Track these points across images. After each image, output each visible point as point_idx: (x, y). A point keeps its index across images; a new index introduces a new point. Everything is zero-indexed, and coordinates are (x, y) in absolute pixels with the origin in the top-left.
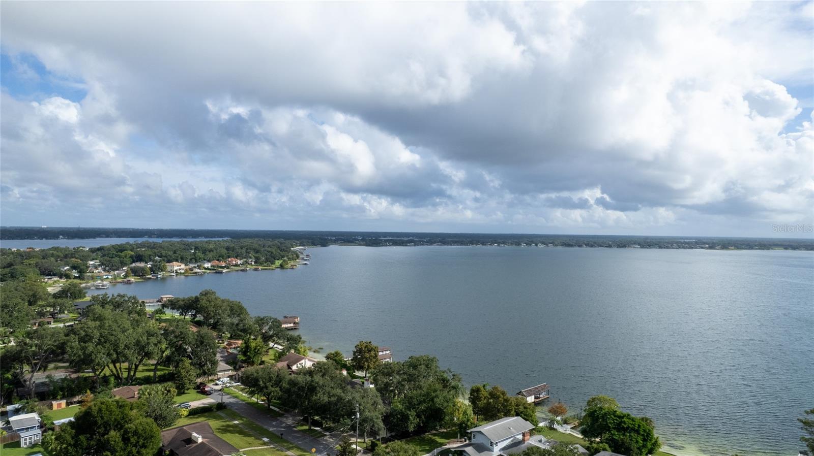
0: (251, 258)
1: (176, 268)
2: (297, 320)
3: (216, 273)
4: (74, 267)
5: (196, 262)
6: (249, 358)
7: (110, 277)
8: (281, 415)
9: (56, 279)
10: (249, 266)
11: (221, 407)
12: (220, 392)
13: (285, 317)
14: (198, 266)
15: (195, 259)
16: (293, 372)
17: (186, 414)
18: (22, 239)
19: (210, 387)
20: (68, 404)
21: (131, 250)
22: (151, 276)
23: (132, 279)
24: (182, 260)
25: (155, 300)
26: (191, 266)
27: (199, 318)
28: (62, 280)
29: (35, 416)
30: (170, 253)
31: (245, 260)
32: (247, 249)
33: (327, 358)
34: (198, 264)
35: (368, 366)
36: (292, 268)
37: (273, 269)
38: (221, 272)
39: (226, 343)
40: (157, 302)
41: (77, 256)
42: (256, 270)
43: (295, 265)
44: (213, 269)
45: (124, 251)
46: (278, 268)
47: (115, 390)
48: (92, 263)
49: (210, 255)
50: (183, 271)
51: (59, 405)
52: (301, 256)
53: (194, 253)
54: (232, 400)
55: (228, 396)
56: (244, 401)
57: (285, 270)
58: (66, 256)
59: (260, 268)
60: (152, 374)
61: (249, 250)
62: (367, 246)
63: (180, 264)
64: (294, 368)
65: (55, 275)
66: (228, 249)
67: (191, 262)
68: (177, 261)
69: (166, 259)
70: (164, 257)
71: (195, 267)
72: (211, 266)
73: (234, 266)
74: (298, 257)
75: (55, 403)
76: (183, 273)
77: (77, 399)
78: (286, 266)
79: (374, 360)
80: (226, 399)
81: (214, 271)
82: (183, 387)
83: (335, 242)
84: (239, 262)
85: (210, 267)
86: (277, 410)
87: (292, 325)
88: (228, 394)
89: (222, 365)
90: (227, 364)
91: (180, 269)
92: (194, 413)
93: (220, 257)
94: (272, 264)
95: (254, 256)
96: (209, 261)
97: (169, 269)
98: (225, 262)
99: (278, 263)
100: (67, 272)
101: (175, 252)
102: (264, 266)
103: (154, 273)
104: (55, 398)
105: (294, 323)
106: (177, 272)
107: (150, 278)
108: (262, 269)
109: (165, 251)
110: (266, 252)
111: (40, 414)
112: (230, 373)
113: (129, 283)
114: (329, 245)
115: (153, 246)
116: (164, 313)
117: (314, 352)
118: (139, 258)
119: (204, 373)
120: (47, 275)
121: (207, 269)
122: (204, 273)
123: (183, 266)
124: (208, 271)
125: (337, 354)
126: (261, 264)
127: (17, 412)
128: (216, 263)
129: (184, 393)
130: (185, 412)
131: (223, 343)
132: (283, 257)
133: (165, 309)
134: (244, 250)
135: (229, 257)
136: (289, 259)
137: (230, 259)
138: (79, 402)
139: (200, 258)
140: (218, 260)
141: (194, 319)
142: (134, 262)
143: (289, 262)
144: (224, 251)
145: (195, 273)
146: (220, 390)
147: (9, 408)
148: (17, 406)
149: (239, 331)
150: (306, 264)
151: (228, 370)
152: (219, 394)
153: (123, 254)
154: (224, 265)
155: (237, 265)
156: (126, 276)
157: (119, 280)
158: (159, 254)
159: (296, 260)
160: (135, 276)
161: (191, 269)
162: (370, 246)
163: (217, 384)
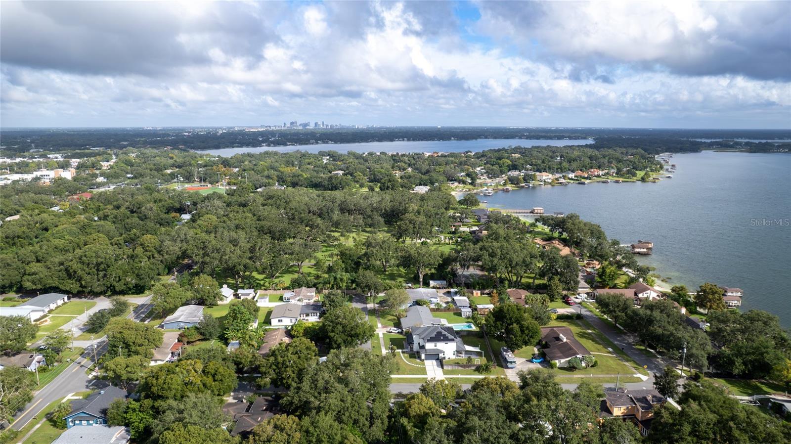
0: (612, 168)
1: (544, 178)
2: (650, 246)
3: (579, 183)
4: (468, 175)
5: (562, 171)
6: (604, 281)
7: (493, 184)
8: (625, 334)
9: (456, 184)
10: (610, 177)
11: (579, 317)
12: (579, 305)
13: (640, 241)
14: (563, 176)
15: (560, 169)
16: (639, 298)
17: (555, 317)
18: (427, 140)
19: (572, 299)
20: (482, 294)
21: (507, 158)
22: (524, 184)
23: (510, 187)
24: (550, 169)
25: (529, 211)
26: (558, 175)
27: (565, 235)
28: (460, 185)
29: (465, 298)
30: (539, 162)
31: (607, 171)
32: (609, 158)
33: (673, 290)
34: (564, 174)
35: (711, 306)
36: (654, 182)
37: (633, 182)
38: (583, 183)
39: (586, 262)
40: (531, 212)
41: (468, 164)
42: (617, 182)
43: (658, 179)
44: (576, 180)
45: (502, 158)
46: (639, 180)
47: (509, 290)
48: (479, 169)
49: (574, 165)
50: (550, 181)
51: (477, 294)
52: (665, 167)
53: (560, 163)
54: (588, 313)
55: (586, 310)
56: (597, 316)
57: (646, 183)
58: (461, 163)
59: (621, 179)
60: (531, 281)
61: (611, 160)
62: (751, 152)
63: (547, 174)
64: (640, 295)
65: (455, 180)
66: (591, 158)
67: (557, 172)
68: (545, 171)
69: (535, 167)
70: (535, 165)
71: (560, 177)
72: (575, 177)
73: (596, 176)
74: (662, 167)
75: (475, 292)
76: (550, 183)
77: (487, 291)
78: (647, 180)
79: (718, 302)
80: (584, 312)
81: (578, 182)
82: (553, 297)
83: (709, 146)
84: (601, 173)
85: (573, 178)
86: (622, 328)
87: (645, 250)
88: (585, 308)
89: (582, 283)
90: (585, 282)
91: (547, 179)
92: (561, 318)
93: (583, 167)
94: (633, 176)
95: (616, 166)
96: (573, 171)
97: (538, 178)
98: (588, 173)
99: (640, 174)
100: (464, 178)
101: (543, 162)
102: (625, 178)
103: (527, 182)
104: (474, 289)
105: (647, 249)
106: (545, 182)
107: (523, 187)
108: (623, 181)
109: (535, 159)
110: (628, 162)
111: (468, 298)
112: (588, 290)
113: (507, 191)
114: (700, 151)
115: (523, 152)
116: (537, 226)
117: (662, 281)
118: (514, 167)
119: (569, 290)
120: (451, 181)
121: (571, 179)
122: (569, 183)
123: (550, 176)
124: (572, 181)
125: (682, 289)
126: (622, 176)
127: (456, 293)
128: (579, 173)
129: (553, 301)
130: (554, 316)
131: (583, 262)
132: (646, 167)
133: (538, 224)
134: (606, 160)
135: (592, 168)
136: (652, 170)
137: (592, 170)
138: (488, 294)
139: (565, 168)
140: (581, 170)
141: (560, 236)
142: (509, 170)
143: (651, 173)
144: (588, 160)
145: (561, 183)
146: (580, 303)
147: (452, 290)
148: (456, 290)
149: (597, 254)
150: (669, 177)
151: (587, 288)
152: (579, 307)
153: (501, 162)
154: (586, 176)
155: (598, 176)
156: (505, 185)
157: (500, 188)
158: (530, 163)
159: (659, 171)
160: (512, 184)
161: (557, 179)
162: (755, 152)
163: (577, 298)
